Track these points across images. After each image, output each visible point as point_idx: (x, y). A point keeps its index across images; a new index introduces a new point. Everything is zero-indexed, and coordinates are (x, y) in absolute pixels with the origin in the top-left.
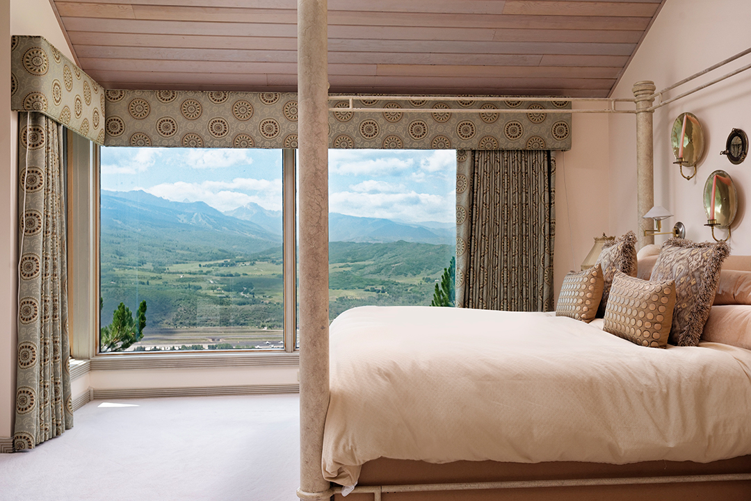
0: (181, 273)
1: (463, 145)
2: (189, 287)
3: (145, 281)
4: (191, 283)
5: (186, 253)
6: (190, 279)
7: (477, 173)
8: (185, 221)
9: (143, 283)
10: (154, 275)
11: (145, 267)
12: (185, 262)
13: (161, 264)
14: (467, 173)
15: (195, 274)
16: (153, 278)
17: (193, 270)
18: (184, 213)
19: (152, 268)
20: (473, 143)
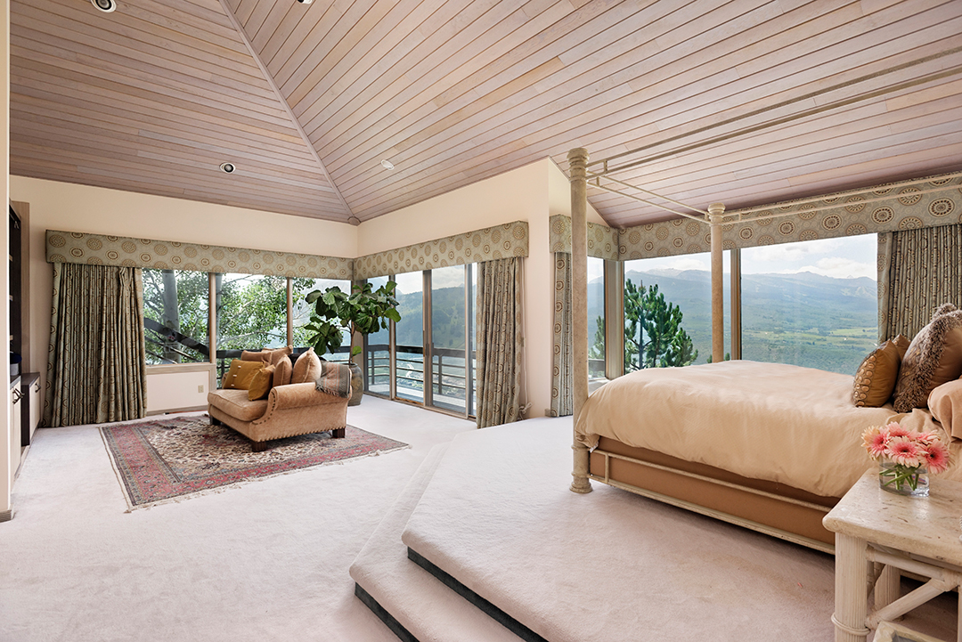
0: (845, 336)
1: (881, 229)
2: (853, 348)
3: (812, 342)
4: (855, 345)
5: (849, 320)
6: (853, 342)
7: (900, 252)
8: (849, 294)
9: (810, 344)
10: (820, 337)
11: (811, 331)
12: (849, 327)
13: (825, 328)
14: (887, 252)
15: (858, 337)
16: (819, 340)
17: (856, 334)
18: (848, 288)
19: (818, 332)
20: (893, 225)
